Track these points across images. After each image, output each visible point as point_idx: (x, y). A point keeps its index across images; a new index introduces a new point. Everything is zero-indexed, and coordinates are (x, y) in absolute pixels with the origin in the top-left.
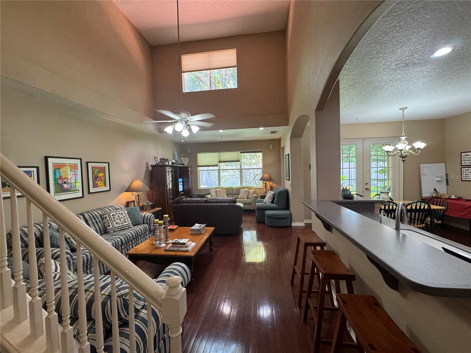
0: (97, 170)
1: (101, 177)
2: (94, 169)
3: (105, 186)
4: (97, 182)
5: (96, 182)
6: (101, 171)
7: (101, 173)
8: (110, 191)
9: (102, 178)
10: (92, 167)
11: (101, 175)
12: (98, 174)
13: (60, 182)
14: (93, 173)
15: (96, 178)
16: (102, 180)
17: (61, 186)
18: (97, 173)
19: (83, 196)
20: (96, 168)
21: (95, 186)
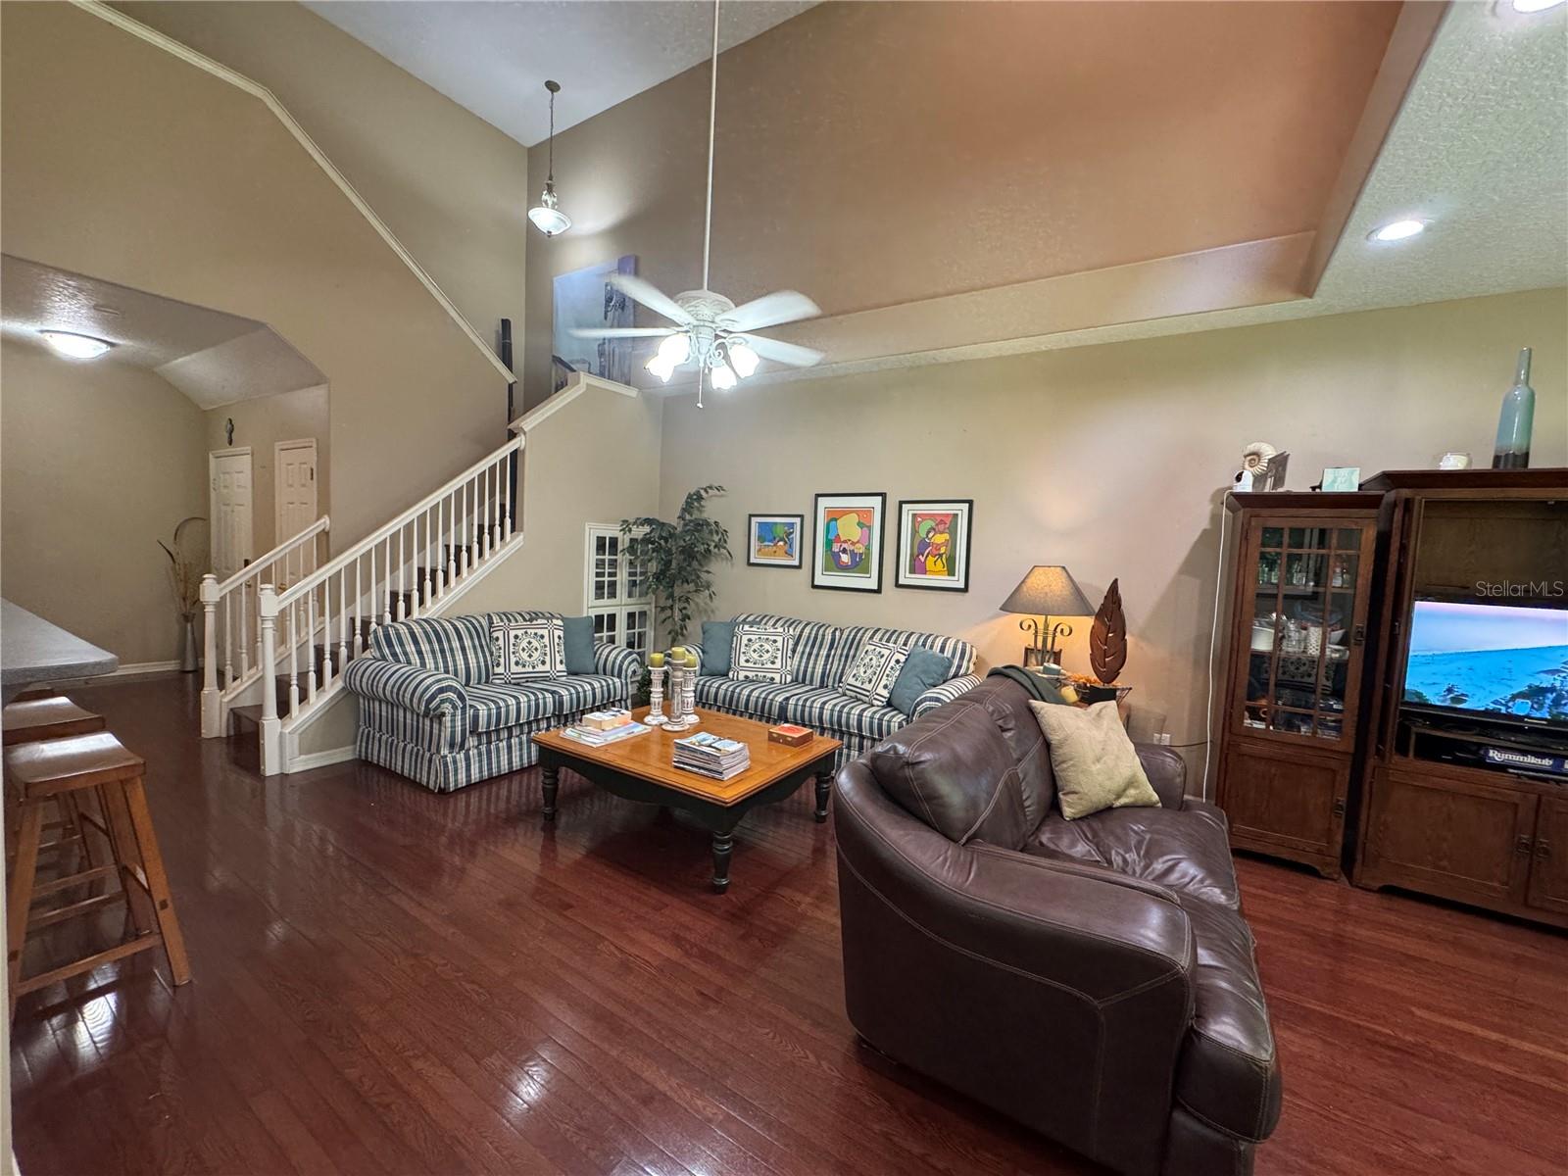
0: (929, 524)
1: (938, 547)
2: (919, 519)
3: (949, 575)
4: (923, 559)
5: (921, 557)
6: (941, 527)
7: (942, 533)
8: (967, 594)
9: (943, 550)
10: (914, 516)
11: (940, 539)
12: (931, 535)
13: (836, 548)
14: (915, 532)
15: (921, 547)
16: (941, 555)
17: (836, 557)
18: (928, 532)
19: (878, 591)
20: (925, 517)
21: (916, 567)
